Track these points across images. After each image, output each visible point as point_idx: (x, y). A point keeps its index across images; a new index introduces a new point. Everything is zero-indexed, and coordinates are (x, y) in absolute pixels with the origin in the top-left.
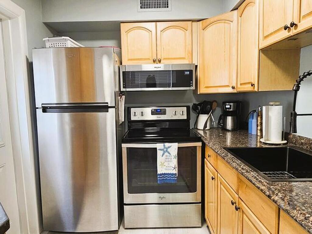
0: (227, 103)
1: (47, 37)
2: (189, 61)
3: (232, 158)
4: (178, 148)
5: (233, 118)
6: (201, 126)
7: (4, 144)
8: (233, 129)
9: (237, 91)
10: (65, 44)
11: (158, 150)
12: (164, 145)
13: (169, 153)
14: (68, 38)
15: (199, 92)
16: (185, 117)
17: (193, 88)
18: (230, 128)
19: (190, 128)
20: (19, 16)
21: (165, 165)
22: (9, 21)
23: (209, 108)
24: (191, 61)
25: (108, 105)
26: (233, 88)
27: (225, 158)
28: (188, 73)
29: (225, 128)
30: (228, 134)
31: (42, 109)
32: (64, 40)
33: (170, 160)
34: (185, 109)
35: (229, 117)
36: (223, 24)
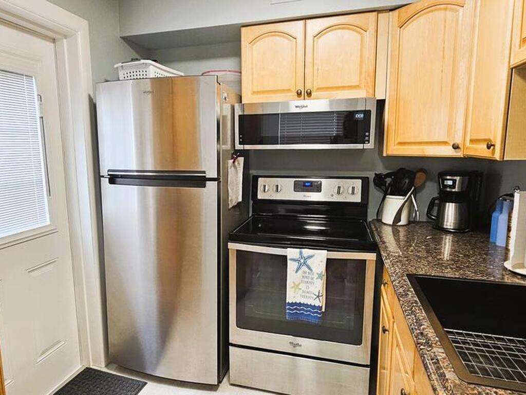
0: (447, 176)
1: (120, 63)
2: (367, 92)
3: (412, 303)
4: (328, 260)
5: (459, 206)
6: (388, 217)
7: (56, 229)
8: (457, 228)
9: (463, 155)
10: (146, 71)
11: (290, 260)
12: (301, 253)
13: (309, 268)
14: (150, 62)
15: (387, 152)
16: (357, 198)
17: (370, 145)
18: (451, 226)
19: (366, 220)
20: (77, 32)
21: (300, 289)
22: (65, 40)
23: (406, 184)
24: (371, 91)
25: (205, 176)
26: (456, 147)
27: (401, 299)
28: (362, 116)
29: (440, 225)
30: (446, 239)
31: (108, 179)
32: (145, 65)
33: (310, 280)
34: (358, 183)
35: (451, 204)
36: (443, 12)
